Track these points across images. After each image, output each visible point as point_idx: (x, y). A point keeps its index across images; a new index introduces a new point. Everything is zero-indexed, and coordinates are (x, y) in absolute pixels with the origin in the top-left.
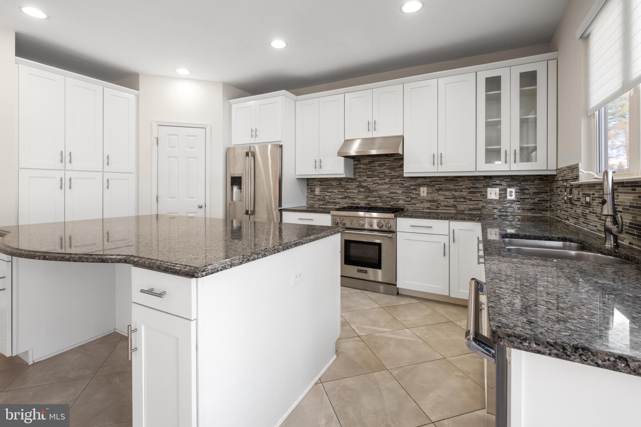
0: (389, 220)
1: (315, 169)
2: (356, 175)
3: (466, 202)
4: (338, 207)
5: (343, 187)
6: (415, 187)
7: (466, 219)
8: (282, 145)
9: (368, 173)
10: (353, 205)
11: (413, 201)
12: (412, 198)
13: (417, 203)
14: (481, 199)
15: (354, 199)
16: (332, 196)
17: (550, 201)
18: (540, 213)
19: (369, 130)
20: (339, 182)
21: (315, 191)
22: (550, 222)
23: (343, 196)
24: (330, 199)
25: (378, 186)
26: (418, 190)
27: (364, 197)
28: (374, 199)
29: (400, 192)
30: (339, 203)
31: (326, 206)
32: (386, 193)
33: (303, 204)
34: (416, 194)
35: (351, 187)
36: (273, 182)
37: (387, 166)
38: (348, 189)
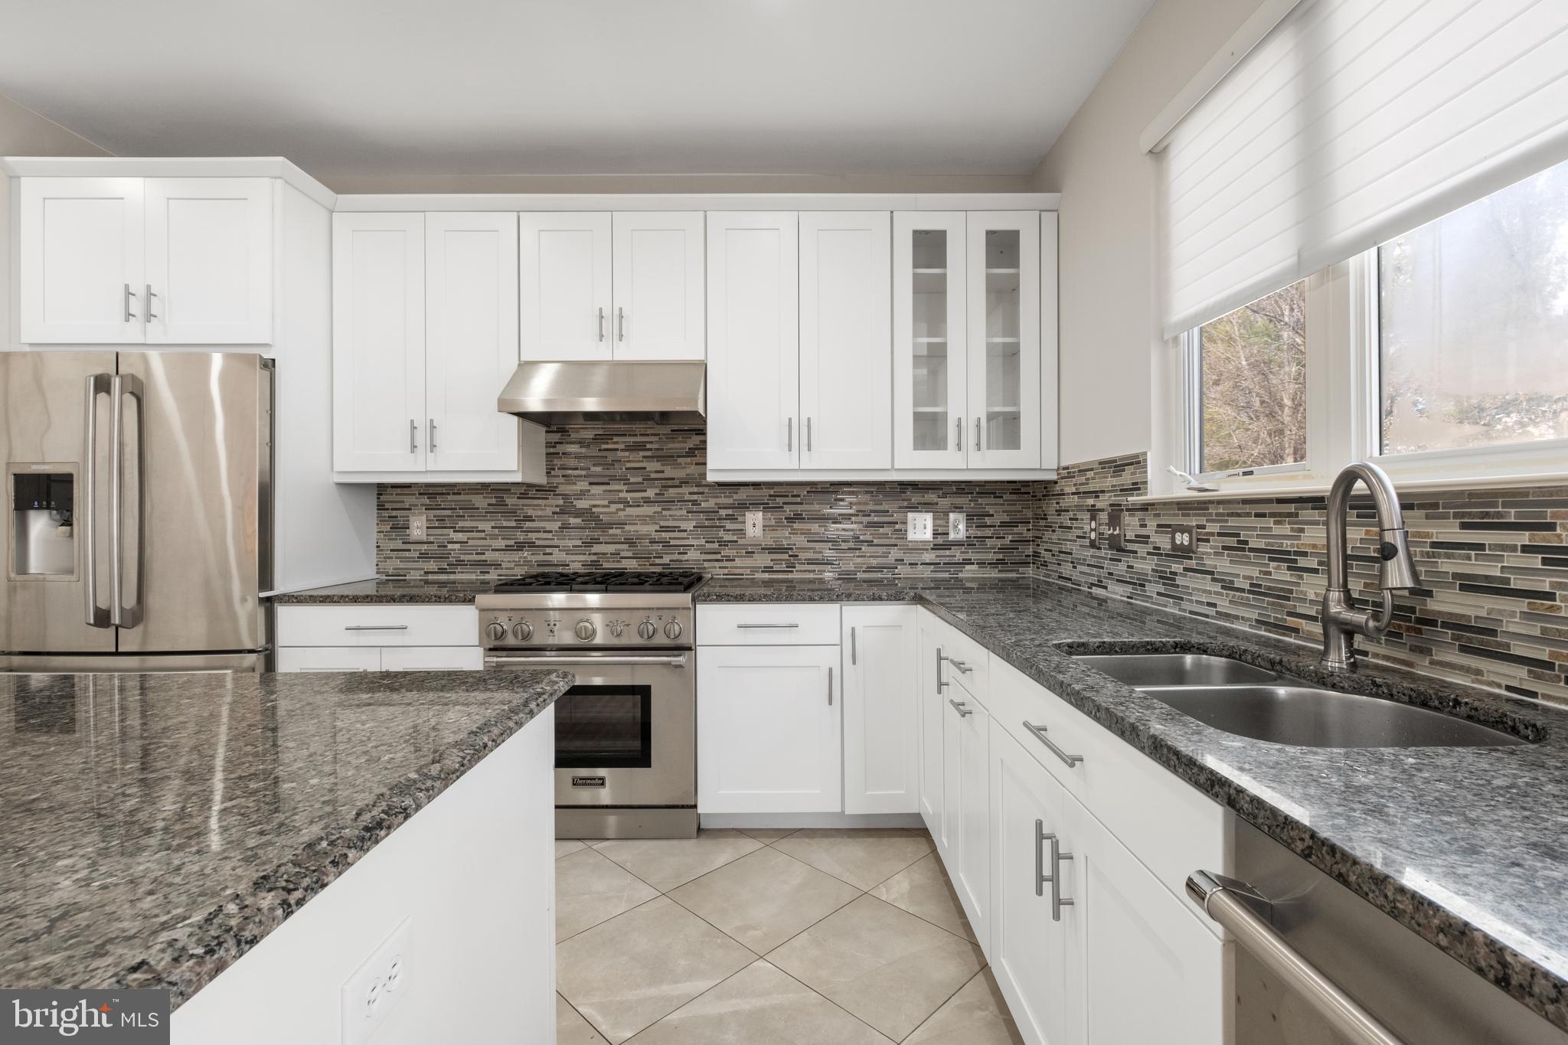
0: (673, 613)
1: (413, 452)
2: (554, 476)
3: (860, 549)
4: (493, 576)
5: (512, 513)
6: (730, 512)
7: (883, 597)
8: (274, 360)
9: (593, 469)
10: (546, 570)
11: (726, 552)
12: (723, 544)
13: (736, 556)
14: (893, 541)
15: (548, 550)
16: (471, 542)
17: (1033, 541)
18: (1014, 571)
19: (601, 336)
20: (495, 497)
21: (408, 528)
22: (1034, 589)
23: (512, 542)
24: (465, 554)
25: (624, 510)
26: (740, 519)
27: (579, 543)
28: (611, 548)
29: (689, 525)
30: (498, 566)
31: (452, 577)
32: (650, 529)
33: (364, 570)
34: (734, 530)
35: (540, 513)
36: (233, 494)
37: (651, 449)
38: (529, 519)
